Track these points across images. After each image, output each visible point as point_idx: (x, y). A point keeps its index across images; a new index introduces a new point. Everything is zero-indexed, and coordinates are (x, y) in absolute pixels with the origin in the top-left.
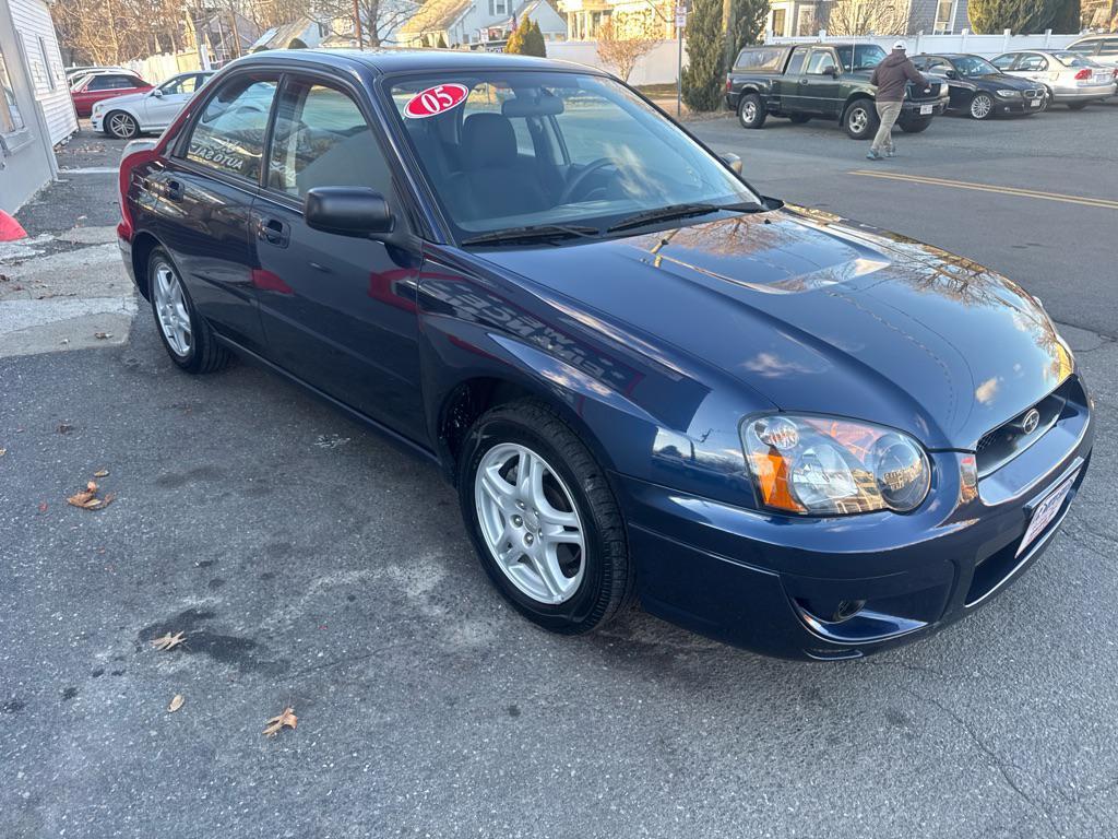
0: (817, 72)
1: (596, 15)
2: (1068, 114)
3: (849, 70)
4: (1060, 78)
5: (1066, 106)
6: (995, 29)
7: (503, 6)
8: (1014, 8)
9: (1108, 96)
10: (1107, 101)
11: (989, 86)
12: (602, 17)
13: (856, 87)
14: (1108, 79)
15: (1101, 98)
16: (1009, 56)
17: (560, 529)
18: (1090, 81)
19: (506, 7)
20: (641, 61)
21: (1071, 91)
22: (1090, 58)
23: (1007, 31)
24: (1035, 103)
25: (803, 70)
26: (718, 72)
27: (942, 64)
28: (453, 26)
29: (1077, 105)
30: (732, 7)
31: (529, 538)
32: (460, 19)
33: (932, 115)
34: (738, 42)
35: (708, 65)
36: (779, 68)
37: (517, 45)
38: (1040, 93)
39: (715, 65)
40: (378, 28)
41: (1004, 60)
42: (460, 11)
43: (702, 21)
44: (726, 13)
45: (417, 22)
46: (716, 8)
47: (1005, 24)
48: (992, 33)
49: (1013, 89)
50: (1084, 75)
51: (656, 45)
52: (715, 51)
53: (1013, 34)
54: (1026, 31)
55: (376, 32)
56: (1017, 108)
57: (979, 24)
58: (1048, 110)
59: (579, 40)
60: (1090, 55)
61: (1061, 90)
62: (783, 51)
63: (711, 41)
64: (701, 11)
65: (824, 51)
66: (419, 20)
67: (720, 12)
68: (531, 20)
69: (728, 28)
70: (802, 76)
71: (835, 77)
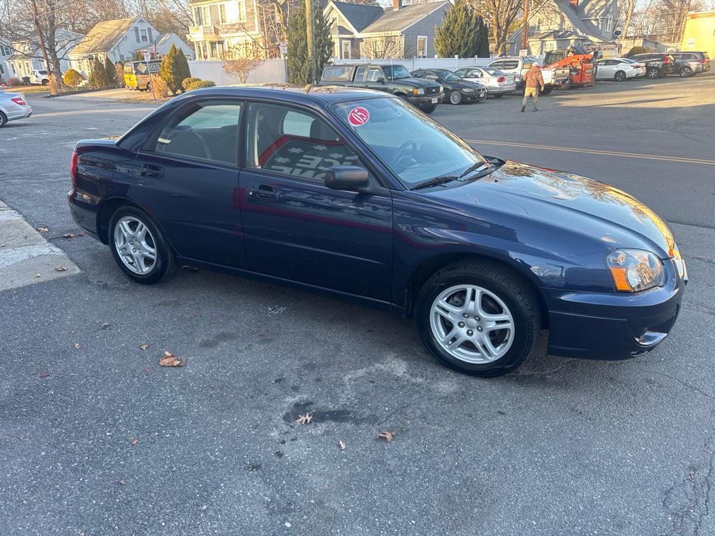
0: (372, 80)
1: (213, 44)
2: (495, 100)
3: (391, 79)
4: (489, 82)
5: (493, 96)
6: (450, 55)
7: (146, 37)
8: (458, 44)
9: (513, 91)
10: (513, 93)
11: (458, 87)
12: (217, 45)
13: (396, 89)
14: (512, 82)
15: (509, 91)
16: (463, 70)
17: (494, 324)
18: (504, 83)
19: (148, 37)
20: (252, 73)
21: (496, 88)
22: (501, 70)
23: (456, 56)
24: (482, 95)
25: (364, 79)
26: (309, 80)
27: (430, 74)
28: (112, 49)
29: (498, 96)
30: (313, 42)
31: (470, 332)
32: (116, 44)
33: (437, 104)
34: (319, 63)
35: (303, 76)
36: (350, 78)
37: (169, 63)
38: (483, 90)
39: (307, 76)
40: (56, 50)
41: (460, 72)
42: (116, 39)
43: (296, 50)
44: (310, 46)
45: (84, 46)
46: (303, 43)
47: (455, 52)
48: (449, 57)
49: (471, 88)
50: (501, 80)
51: (261, 63)
52: (306, 68)
53: (459, 58)
54: (465, 56)
55: (55, 53)
56: (473, 98)
57: (442, 52)
58: (487, 98)
59: (203, 60)
60: (499, 69)
61: (491, 88)
62: (351, 68)
63: (303, 62)
64: (294, 44)
65: (374, 69)
66: (87, 45)
67: (306, 46)
68: (176, 47)
69: (312, 54)
70: (364, 82)
71: (383, 83)
